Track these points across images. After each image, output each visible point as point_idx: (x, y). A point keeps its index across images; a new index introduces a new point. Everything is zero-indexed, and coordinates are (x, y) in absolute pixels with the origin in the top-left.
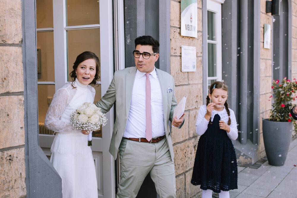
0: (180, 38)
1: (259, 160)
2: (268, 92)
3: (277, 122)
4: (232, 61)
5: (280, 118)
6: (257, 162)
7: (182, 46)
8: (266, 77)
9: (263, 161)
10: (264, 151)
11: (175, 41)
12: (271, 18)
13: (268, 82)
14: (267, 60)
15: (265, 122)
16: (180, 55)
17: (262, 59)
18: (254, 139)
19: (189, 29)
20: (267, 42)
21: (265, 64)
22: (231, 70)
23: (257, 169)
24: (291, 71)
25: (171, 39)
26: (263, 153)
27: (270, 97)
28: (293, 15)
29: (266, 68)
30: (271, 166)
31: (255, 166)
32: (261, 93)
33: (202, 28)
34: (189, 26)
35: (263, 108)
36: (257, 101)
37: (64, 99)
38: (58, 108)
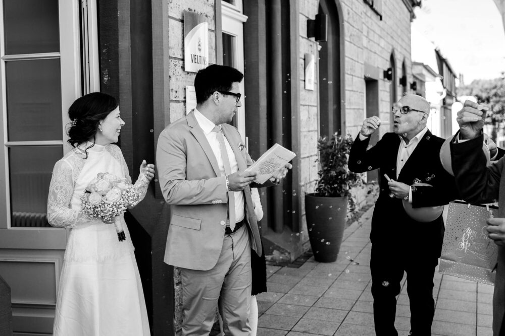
0: (183, 74)
1: (301, 256)
2: (312, 154)
3: (326, 198)
4: (260, 109)
5: (330, 191)
6: (299, 258)
7: (187, 86)
8: (309, 131)
9: (307, 256)
10: (308, 241)
11: (177, 79)
12: (315, 45)
13: (312, 139)
14: (310, 107)
15: (309, 197)
16: (184, 100)
17: (304, 105)
18: (294, 224)
19: (196, 61)
20: (310, 80)
21: (307, 113)
22: (259, 122)
23: (298, 267)
24: (345, 123)
25: (170, 77)
26: (306, 244)
27: (315, 162)
28: (346, 40)
29: (309, 118)
30: (318, 263)
31: (295, 264)
32: (302, 156)
33: (215, 59)
34: (196, 57)
35: (306, 178)
36: (298, 168)
37: (66, 177)
38: (60, 191)
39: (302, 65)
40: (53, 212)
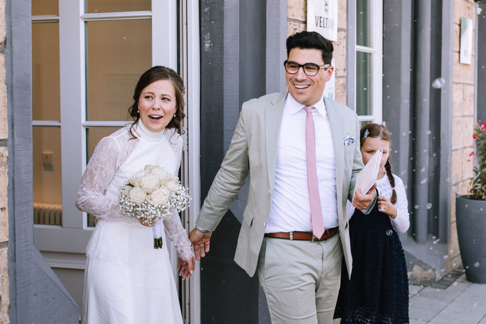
1: (449, 273)
2: (467, 145)
3: (483, 201)
4: (402, 87)
6: (446, 276)
8: (463, 116)
9: (456, 275)
10: (459, 255)
12: (474, 7)
13: (466, 126)
14: (465, 86)
15: (460, 200)
17: (457, 83)
18: (441, 233)
19: (322, 25)
20: (466, 52)
21: (461, 93)
23: (445, 289)
26: (456, 259)
27: (470, 155)
29: (464, 99)
30: (471, 283)
31: (442, 284)
32: (453, 148)
33: (345, 23)
34: (322, 20)
35: (458, 175)
36: (447, 163)
37: (110, 158)
38: (99, 173)
39: (456, 32)
40: (85, 195)
